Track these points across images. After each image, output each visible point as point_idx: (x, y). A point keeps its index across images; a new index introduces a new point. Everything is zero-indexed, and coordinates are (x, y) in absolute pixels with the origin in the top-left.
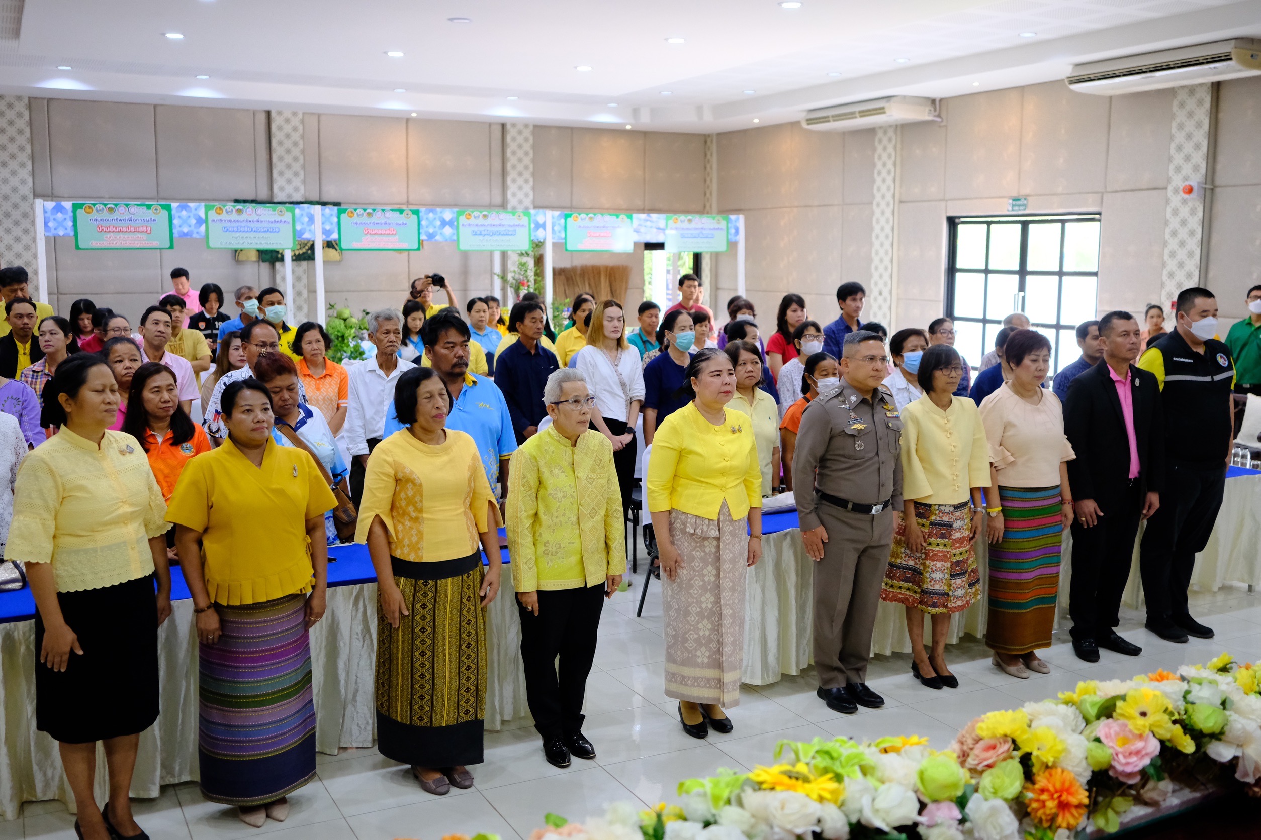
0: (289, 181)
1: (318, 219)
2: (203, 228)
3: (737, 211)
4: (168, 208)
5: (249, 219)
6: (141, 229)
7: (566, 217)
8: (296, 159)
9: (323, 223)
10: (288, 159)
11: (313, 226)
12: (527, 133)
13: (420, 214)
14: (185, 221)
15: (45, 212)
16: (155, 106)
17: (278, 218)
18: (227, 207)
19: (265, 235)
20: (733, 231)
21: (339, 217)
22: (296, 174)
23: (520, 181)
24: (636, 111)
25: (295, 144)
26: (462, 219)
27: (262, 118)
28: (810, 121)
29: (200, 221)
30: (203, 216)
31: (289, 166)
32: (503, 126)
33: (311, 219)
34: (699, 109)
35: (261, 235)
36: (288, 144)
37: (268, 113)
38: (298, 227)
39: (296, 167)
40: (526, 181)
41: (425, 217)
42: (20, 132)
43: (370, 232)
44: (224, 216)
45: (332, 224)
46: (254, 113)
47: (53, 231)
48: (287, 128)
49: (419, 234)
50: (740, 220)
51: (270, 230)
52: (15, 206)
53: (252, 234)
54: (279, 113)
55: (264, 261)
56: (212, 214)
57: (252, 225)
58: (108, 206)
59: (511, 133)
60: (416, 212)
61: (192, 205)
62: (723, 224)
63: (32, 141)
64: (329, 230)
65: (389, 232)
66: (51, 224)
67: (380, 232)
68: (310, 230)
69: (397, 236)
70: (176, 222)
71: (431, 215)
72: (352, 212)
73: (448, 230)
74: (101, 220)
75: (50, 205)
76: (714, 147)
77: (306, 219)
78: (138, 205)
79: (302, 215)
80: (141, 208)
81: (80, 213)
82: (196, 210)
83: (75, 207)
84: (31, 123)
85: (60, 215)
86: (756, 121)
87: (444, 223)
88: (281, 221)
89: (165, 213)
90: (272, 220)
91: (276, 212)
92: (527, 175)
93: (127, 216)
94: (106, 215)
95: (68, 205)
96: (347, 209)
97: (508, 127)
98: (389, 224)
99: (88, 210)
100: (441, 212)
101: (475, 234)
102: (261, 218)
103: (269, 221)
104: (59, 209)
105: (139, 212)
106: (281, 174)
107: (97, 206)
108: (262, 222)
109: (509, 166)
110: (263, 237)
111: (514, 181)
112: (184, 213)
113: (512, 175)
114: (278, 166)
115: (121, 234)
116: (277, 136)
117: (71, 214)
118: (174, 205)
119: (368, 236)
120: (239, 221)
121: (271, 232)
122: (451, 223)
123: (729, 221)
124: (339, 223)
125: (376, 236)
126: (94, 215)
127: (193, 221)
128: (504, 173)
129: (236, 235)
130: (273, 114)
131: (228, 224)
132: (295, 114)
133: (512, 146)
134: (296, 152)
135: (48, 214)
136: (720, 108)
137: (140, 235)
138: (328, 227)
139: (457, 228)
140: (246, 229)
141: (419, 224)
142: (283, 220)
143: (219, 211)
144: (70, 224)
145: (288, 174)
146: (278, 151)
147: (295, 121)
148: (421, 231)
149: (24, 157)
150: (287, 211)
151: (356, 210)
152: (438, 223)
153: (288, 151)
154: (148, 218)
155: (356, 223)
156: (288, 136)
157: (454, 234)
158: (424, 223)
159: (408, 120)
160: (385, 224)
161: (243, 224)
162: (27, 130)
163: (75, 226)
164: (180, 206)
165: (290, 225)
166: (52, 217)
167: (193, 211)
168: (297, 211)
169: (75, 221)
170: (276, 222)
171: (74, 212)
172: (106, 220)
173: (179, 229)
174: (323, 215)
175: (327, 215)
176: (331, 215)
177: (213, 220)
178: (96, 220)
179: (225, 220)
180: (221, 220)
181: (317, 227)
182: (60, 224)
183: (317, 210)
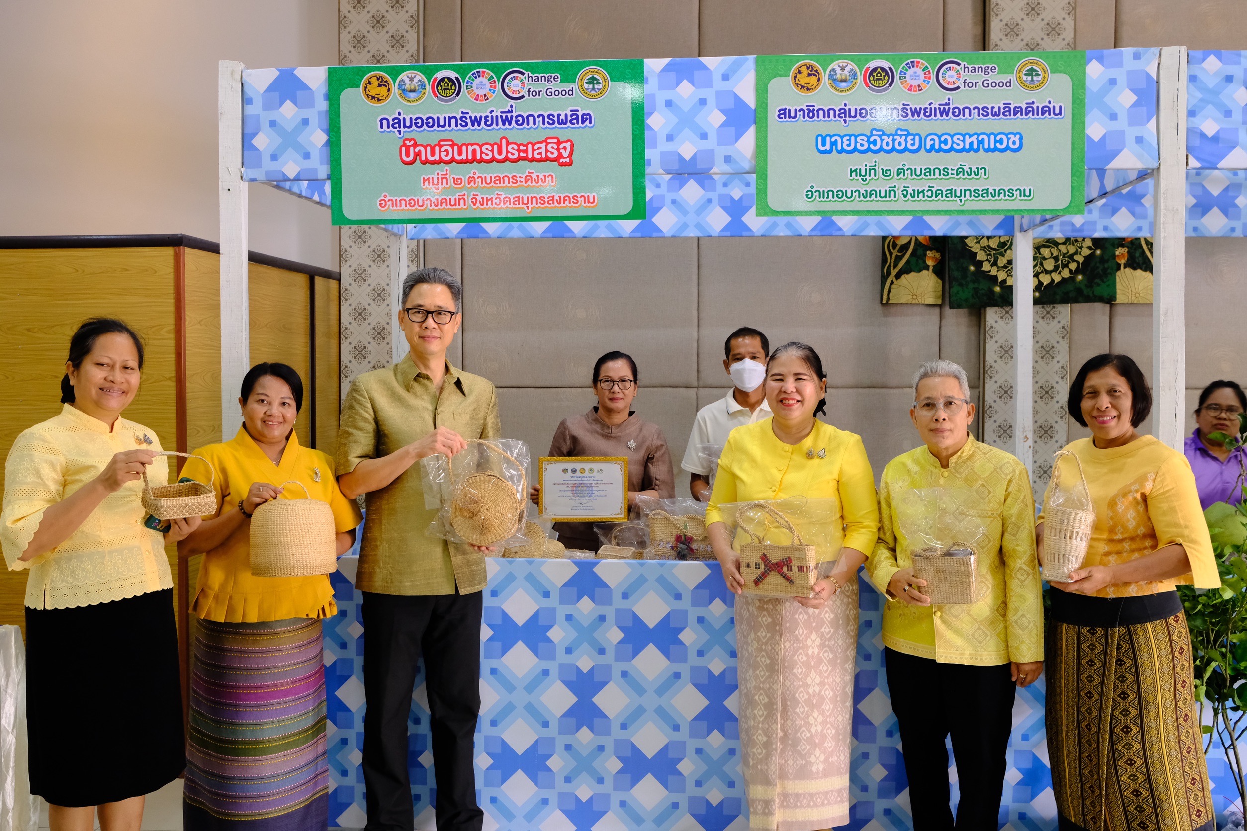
1: (1176, 95)
2: (747, 143)
4: (633, 75)
5: (914, 104)
6: (541, 149)
9: (1191, 113)
11: (1152, 125)
14: (686, 121)
15: (246, 101)
17: (1019, 97)
18: (835, 65)
19: (970, 161)
29: (740, 117)
30: (750, 99)
33: (1149, 96)
35: (952, 161)
38: (1095, 130)
44: (825, 96)
45: (1229, 113)
47: (268, 165)
51: (989, 142)
53: (922, 160)
56: (782, 91)
57: (918, 124)
58: (440, 75)
61: (715, 61)
64: (1215, 139)
66: (261, 141)
68: (1139, 140)
70: (657, 120)
74: (419, 123)
75: (262, 76)
77: (1127, 98)
78: (533, 68)
79: (1112, 84)
80: (543, 76)
81: (351, 99)
82: (726, 77)
83: (338, 81)
85: (288, 110)
88: (1029, 110)
89: (621, 92)
90: (999, 104)
91: (1011, 77)
93: (496, 107)
94: (430, 104)
95: (313, 75)
99: (374, 90)
102: (958, 100)
103: (985, 112)
104: (286, 88)
105: (537, 93)
108: (959, 112)
110: (960, 170)
112: (686, 91)
115: (474, 169)
117: (322, 105)
118: (654, 64)
121: (991, 149)
126: (395, 105)
127: (716, 118)
129: (862, 162)
131: (835, 126)
135: (255, 108)
137: (536, 169)
138: (1210, 127)
140: (900, 141)
142: (1039, 103)
143: (807, 79)
144: (319, 138)
150: (1055, 69)
154: (566, 111)
161: (890, 124)
163: (333, 145)
164: (666, 69)
165: (1066, 120)
166: (265, 117)
167: (719, 84)
168: (1094, 70)
169: (333, 128)
170: (1009, 111)
171: (332, 98)
172: (431, 123)
173: (664, 146)
174: (1192, 78)
175: (1211, 83)
176: (1229, 79)
177: (783, 113)
178: (398, 123)
179: (826, 114)
180: (811, 112)
181: (1171, 129)
182: (289, 140)
183: (1170, 65)
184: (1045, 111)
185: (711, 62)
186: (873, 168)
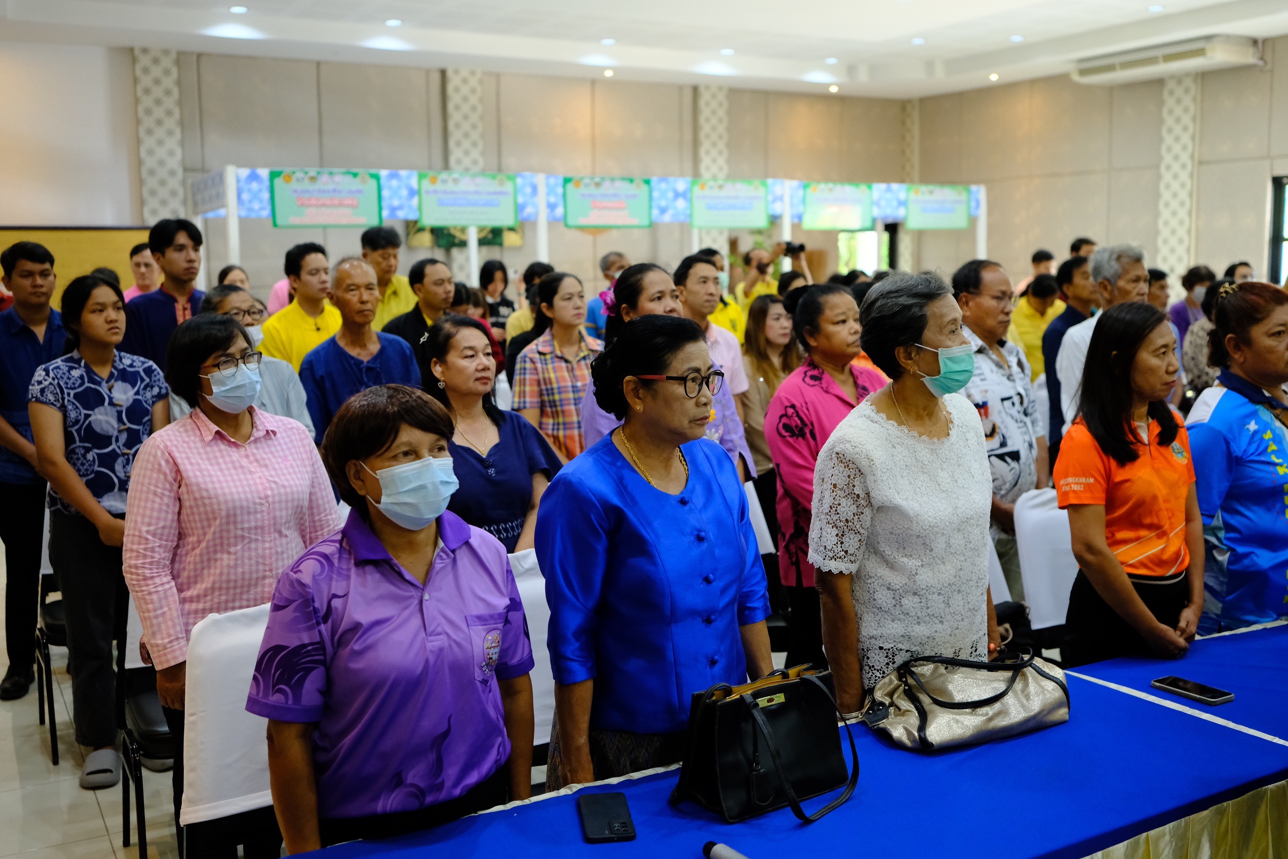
0: (467, 153)
1: (542, 189)
2: (415, 201)
3: (977, 182)
4: (377, 177)
5: (467, 190)
6: (346, 202)
7: (805, 187)
8: (474, 127)
9: (548, 194)
10: (466, 126)
11: (536, 199)
12: (721, 97)
13: (652, 184)
14: (395, 193)
15: (238, 181)
16: (318, 64)
17: (498, 188)
18: (442, 176)
19: (484, 209)
20: (973, 204)
21: (564, 186)
22: (474, 144)
23: (714, 153)
24: (851, 69)
25: (474, 109)
26: (697, 190)
27: (436, 78)
28: (1083, 72)
29: (412, 193)
30: (415, 185)
31: (466, 135)
32: (695, 90)
33: (535, 190)
34: (929, 65)
35: (481, 209)
36: (466, 108)
37: (443, 73)
38: (520, 200)
39: (475, 135)
40: (721, 153)
41: (656, 187)
42: (168, 93)
43: (598, 205)
44: (439, 186)
45: (557, 196)
46: (428, 72)
48: (465, 90)
49: (650, 207)
50: (980, 192)
52: (163, 183)
53: (470, 209)
54: (456, 72)
55: (439, 246)
56: (426, 184)
57: (468, 196)
58: (310, 174)
59: (705, 97)
60: (647, 182)
61: (403, 173)
62: (964, 196)
63: (180, 103)
64: (554, 204)
65: (618, 205)
66: (245, 196)
67: (609, 205)
68: (532, 203)
69: (627, 211)
70: (385, 193)
71: (663, 186)
72: (579, 182)
73: (681, 204)
74: (303, 191)
75: (244, 172)
76: (916, 115)
77: (528, 190)
78: (343, 173)
79: (524, 184)
80: (346, 176)
81: (278, 182)
82: (408, 178)
83: (273, 175)
84: (179, 83)
85: (254, 186)
86: (994, 77)
87: (677, 195)
88: (501, 193)
89: (373, 183)
90: (492, 191)
91: (495, 182)
92: (721, 145)
93: (331, 187)
94: (306, 185)
95: (264, 173)
96: (573, 179)
97: (702, 90)
98: (619, 196)
99: (287, 179)
100: (674, 182)
101: (710, 207)
102: (481, 189)
103: (489, 193)
104: (253, 177)
105: (343, 182)
106: (458, 144)
107: (297, 174)
108: (480, 193)
109: (702, 135)
110: (481, 212)
111: (708, 152)
112: (394, 183)
113: (705, 145)
114: (455, 135)
115: (324, 209)
116: (454, 99)
117: (266, 183)
118: (384, 173)
119: (596, 210)
120: (454, 192)
121: (490, 205)
122: (684, 195)
123: (969, 192)
124: (564, 195)
125: (605, 211)
126: (294, 185)
127: (404, 193)
128: (696, 144)
130: (450, 74)
132: (473, 73)
133: (705, 112)
134: (474, 118)
135: (242, 184)
136: (955, 63)
137: (345, 209)
138: (552, 200)
139: (690, 201)
140: (463, 202)
141: (651, 198)
142: (503, 191)
144: (266, 195)
145: (466, 144)
146: (455, 117)
147: (473, 82)
148: (652, 204)
149: (171, 123)
150: (508, 180)
151: (582, 179)
152: (671, 195)
153: (466, 117)
154: (355, 189)
155: (583, 195)
156: (465, 99)
157: (687, 207)
158: (656, 194)
159: (593, 82)
160: (615, 195)
161: (459, 196)
162: (176, 91)
163: (272, 199)
164: (389, 175)
165: (512, 198)
166: (246, 187)
167: (405, 181)
168: (519, 181)
169: (272, 192)
170: (495, 193)
171: (271, 181)
172: (307, 191)
174: (546, 184)
175: (551, 185)
176: (557, 185)
177: (427, 192)
178: (295, 191)
179: (440, 192)
180: (435, 192)
181: (541, 200)
182: (255, 196)
183: (540, 179)
184: (505, 193)
186: (454, 211)
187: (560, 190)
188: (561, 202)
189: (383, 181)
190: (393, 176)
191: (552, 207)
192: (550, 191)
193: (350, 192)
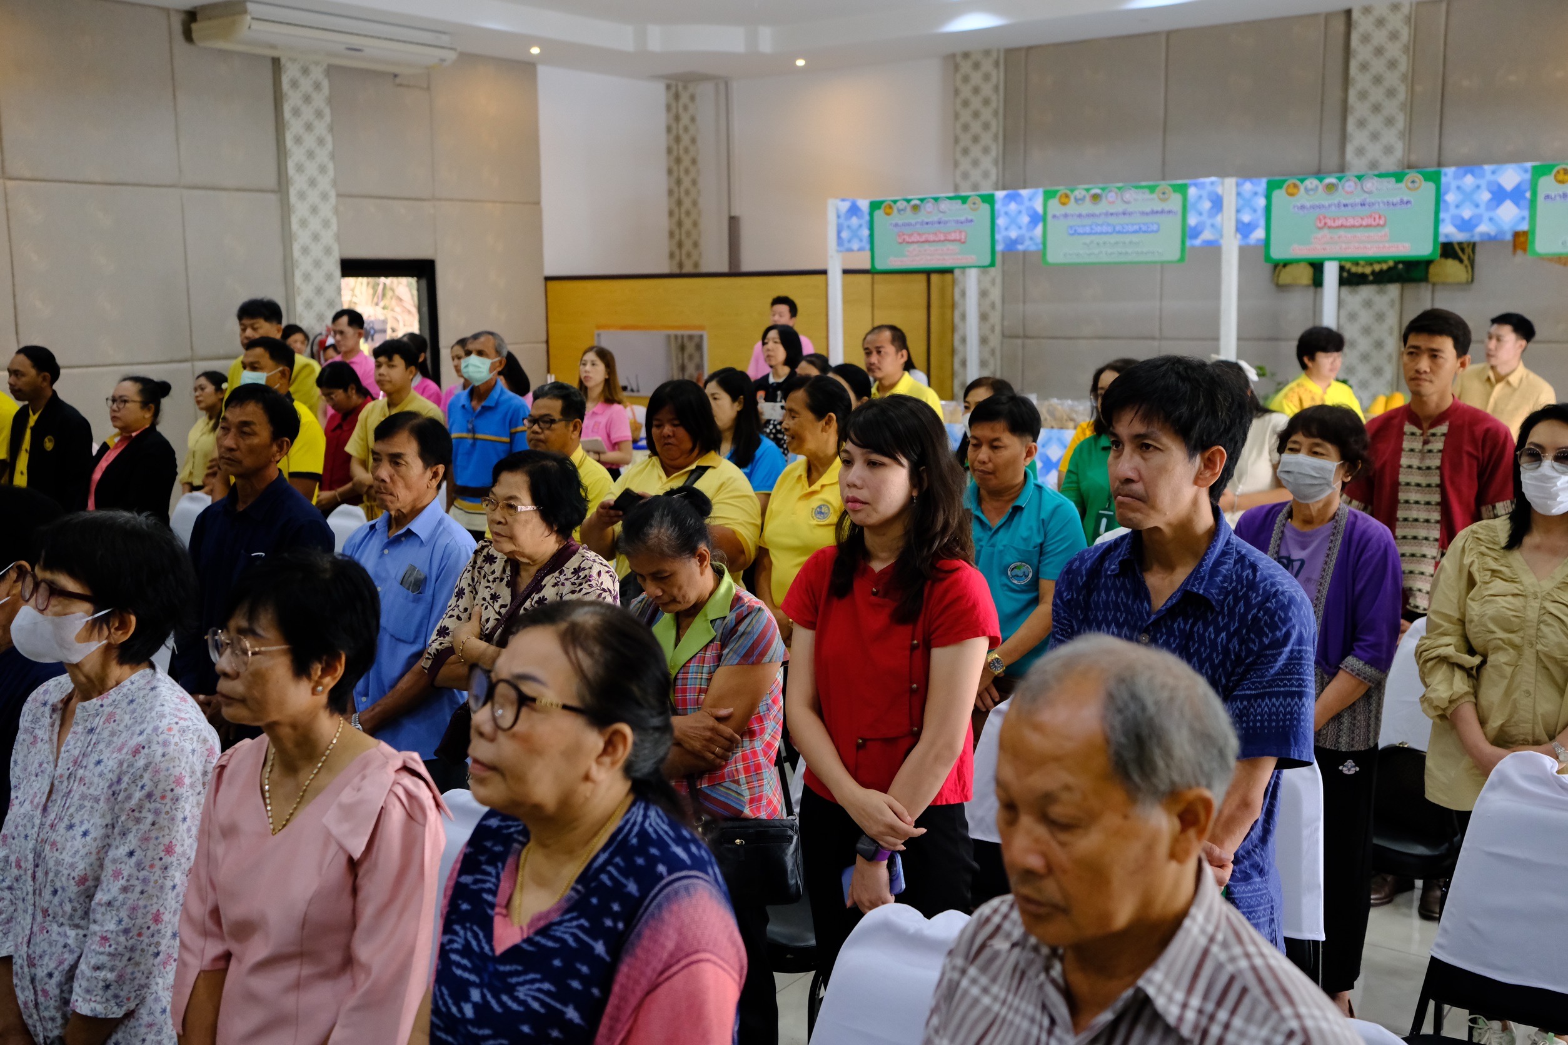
0: (1375, 136)
1: (1230, 202)
2: (1039, 230)
4: (989, 200)
5: (1112, 210)
6: (953, 236)
8: (1391, 93)
9: (1238, 211)
10: (1377, 94)
11: (1219, 218)
13: (1443, 180)
14: (1013, 221)
15: (839, 217)
17: (1158, 206)
18: (1077, 193)
19: (1135, 238)
21: (1268, 197)
22: (1390, 122)
26: (1547, 184)
27: (1337, 25)
29: (1036, 219)
30: (1039, 209)
31: (1377, 108)
33: (1217, 203)
35: (1127, 238)
37: (1348, 14)
38: (1192, 221)
39: (1391, 107)
41: (1454, 185)
43: (1330, 223)
44: (1072, 208)
45: (1255, 211)
46: (1326, 19)
47: (847, 246)
49: (1437, 222)
51: (1144, 228)
53: (1113, 238)
54: (1367, 11)
56: (1054, 206)
57: (1112, 220)
58: (913, 202)
60: (1434, 177)
64: (1249, 224)
65: (1370, 221)
66: (845, 235)
67: (1351, 222)
68: (1213, 225)
69: (1386, 230)
70: (1001, 222)
71: (1469, 180)
72: (1295, 186)
74: (905, 225)
77: (1207, 205)
78: (950, 198)
79: (1200, 197)
80: (954, 202)
81: (879, 214)
82: (1030, 200)
83: (873, 207)
85: (854, 221)
87: (1499, 195)
88: (1162, 212)
89: (986, 209)
90: (1148, 210)
91: (1154, 196)
93: (935, 217)
94: (909, 217)
95: (863, 205)
96: (1284, 181)
98: (1372, 204)
99: (887, 210)
100: (1493, 172)
102: (1130, 208)
103: (1143, 213)
104: (853, 211)
105: (952, 210)
106: (1363, 123)
107: (899, 204)
108: (1131, 214)
110: (1131, 243)
112: (1013, 206)
115: (926, 246)
116: (1361, 54)
117: (867, 218)
118: (999, 194)
119: (1326, 231)
120: (1093, 215)
121: (1145, 232)
122: (1516, 195)
124: (1268, 209)
125: (1342, 232)
126: (895, 217)
127: (1025, 219)
129: (1087, 239)
130: (1356, 15)
131: (1076, 222)
132: (1393, 8)
134: (1392, 79)
137: (951, 246)
138: (1246, 218)
139: (1532, 205)
140: (1105, 229)
142: (1167, 208)
143: (1064, 200)
144: (865, 232)
145: (1375, 123)
146: (1359, 82)
147: (1394, 22)
148: (1442, 215)
150: (1174, 191)
151: (1302, 181)
152: (1485, 196)
153: (1378, 80)
154: (963, 218)
155: (1303, 207)
156: (1379, 51)
157: (1523, 218)
158: (1451, 198)
160: (1363, 205)
161: (1100, 221)
163: (871, 236)
164: (1007, 196)
165: (1178, 218)
166: (846, 224)
167: (1027, 203)
168: (1192, 191)
169: (871, 228)
170: (1153, 213)
171: (871, 214)
172: (909, 225)
173: (1004, 233)
174: (1239, 194)
175: (1247, 195)
176: (1256, 194)
177: (1054, 216)
178: (896, 225)
179: (1072, 216)
180: (1066, 216)
181: (1227, 220)
182: (855, 234)
183: (1228, 187)
184: (1170, 212)
185: (1024, 193)
186: (1092, 242)
187: (1261, 202)
188: (1262, 223)
189: (998, 206)
190: (1010, 198)
191: (1244, 229)
192: (1244, 203)
193: (957, 222)
